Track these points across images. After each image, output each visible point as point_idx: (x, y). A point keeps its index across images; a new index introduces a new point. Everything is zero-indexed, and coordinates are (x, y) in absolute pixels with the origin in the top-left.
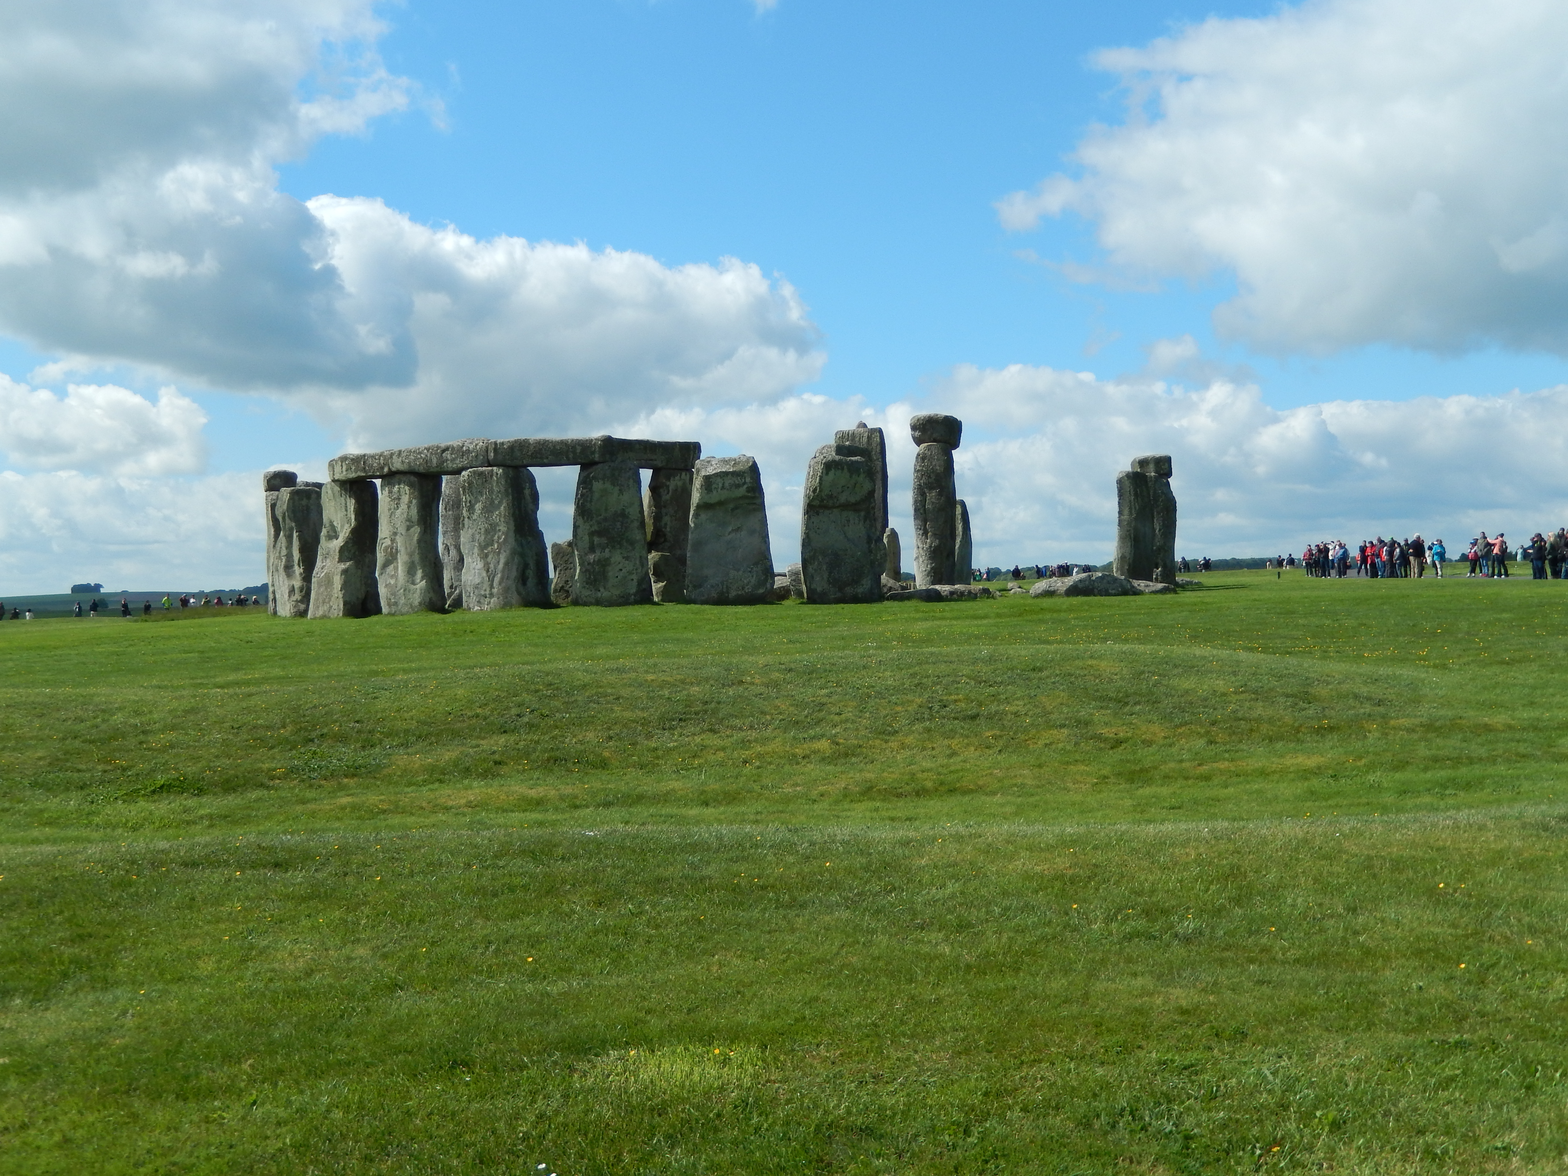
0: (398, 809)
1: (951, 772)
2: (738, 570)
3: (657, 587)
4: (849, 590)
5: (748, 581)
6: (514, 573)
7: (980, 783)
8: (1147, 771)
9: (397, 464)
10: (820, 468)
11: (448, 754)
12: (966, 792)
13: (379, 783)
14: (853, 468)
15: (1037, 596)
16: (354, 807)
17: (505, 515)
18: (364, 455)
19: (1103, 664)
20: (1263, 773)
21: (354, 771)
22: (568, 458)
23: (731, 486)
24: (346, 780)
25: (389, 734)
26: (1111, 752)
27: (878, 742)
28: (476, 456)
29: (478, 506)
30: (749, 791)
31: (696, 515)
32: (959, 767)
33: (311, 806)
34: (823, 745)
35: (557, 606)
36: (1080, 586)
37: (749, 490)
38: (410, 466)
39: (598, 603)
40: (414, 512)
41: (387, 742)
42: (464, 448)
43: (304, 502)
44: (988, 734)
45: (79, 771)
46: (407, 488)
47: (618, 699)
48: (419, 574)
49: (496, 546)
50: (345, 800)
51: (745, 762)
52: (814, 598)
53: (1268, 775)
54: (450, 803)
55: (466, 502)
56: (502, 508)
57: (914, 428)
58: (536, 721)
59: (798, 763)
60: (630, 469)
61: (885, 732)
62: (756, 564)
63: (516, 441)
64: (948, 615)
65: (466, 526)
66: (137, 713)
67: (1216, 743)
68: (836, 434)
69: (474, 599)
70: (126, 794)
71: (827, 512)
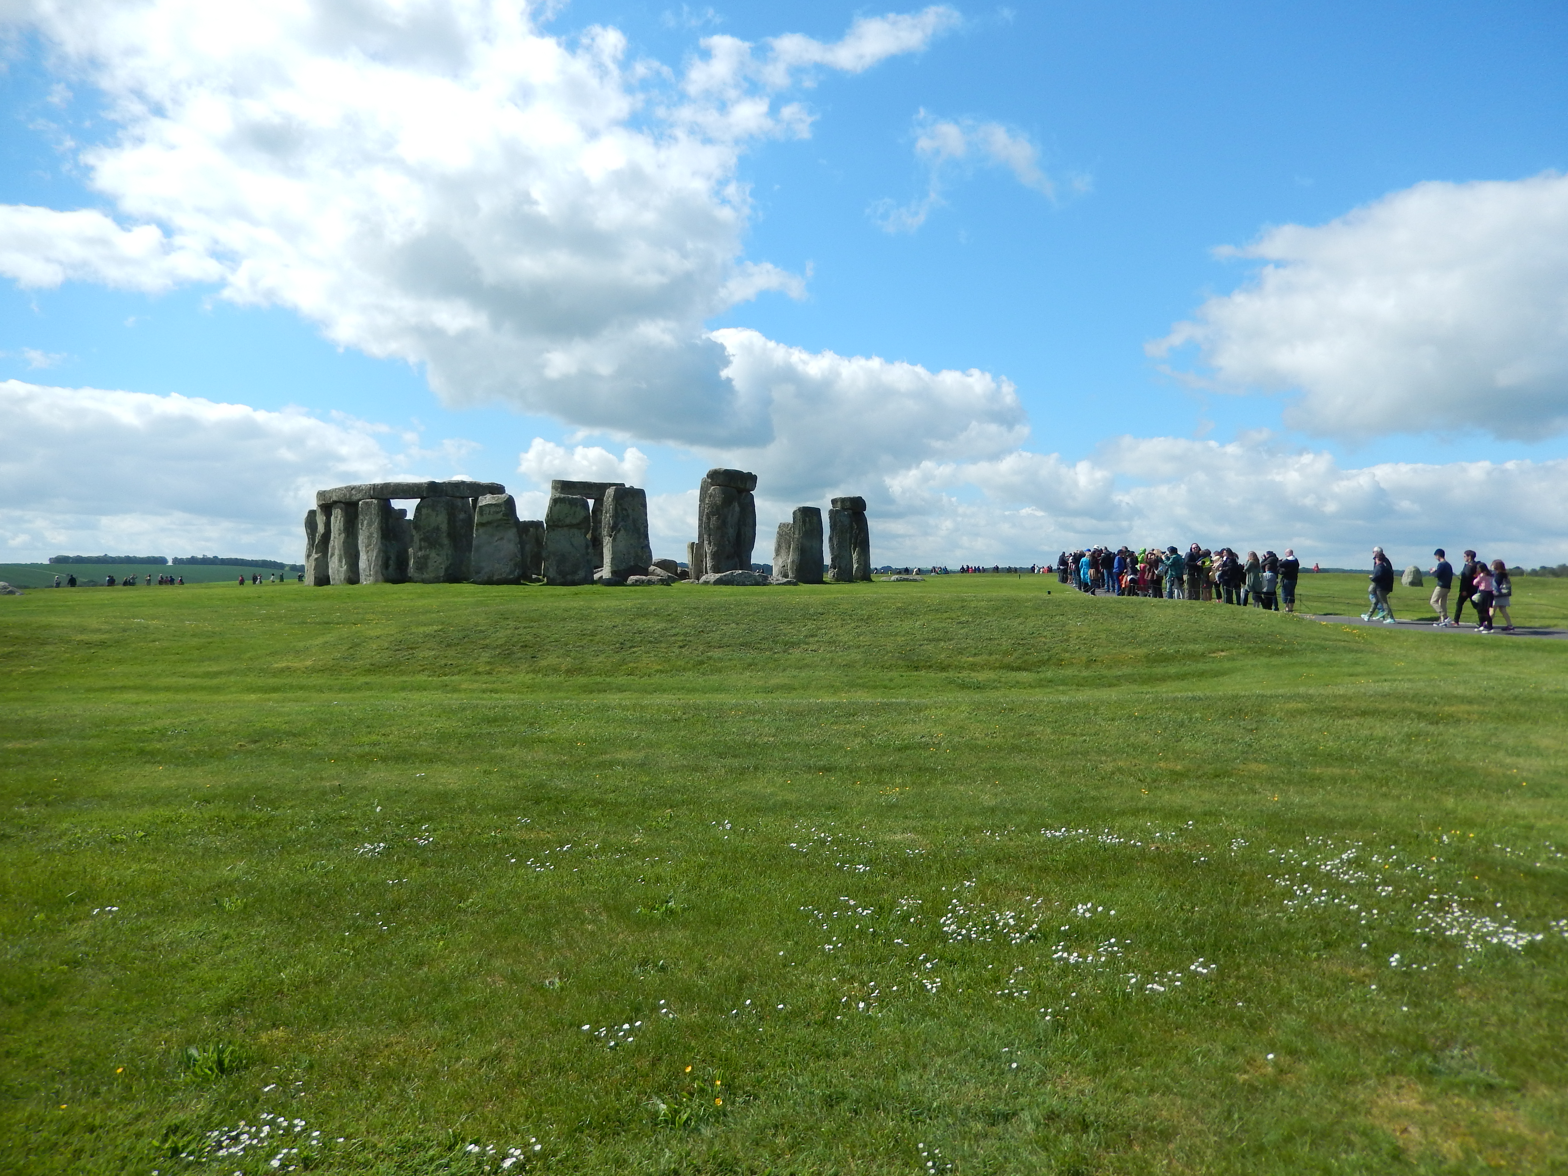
2: (500, 564)
4: (569, 577)
5: (504, 571)
9: (334, 497)
14: (573, 503)
17: (377, 528)
18: (328, 491)
22: (409, 494)
23: (494, 512)
28: (365, 492)
29: (365, 522)
31: (477, 530)
37: (504, 515)
38: (343, 498)
39: (424, 581)
40: (346, 525)
42: (361, 488)
46: (342, 512)
48: (344, 561)
49: (372, 546)
52: (548, 582)
55: (360, 519)
56: (376, 523)
60: (443, 502)
63: (386, 485)
65: (361, 534)
69: (364, 577)
71: (559, 529)
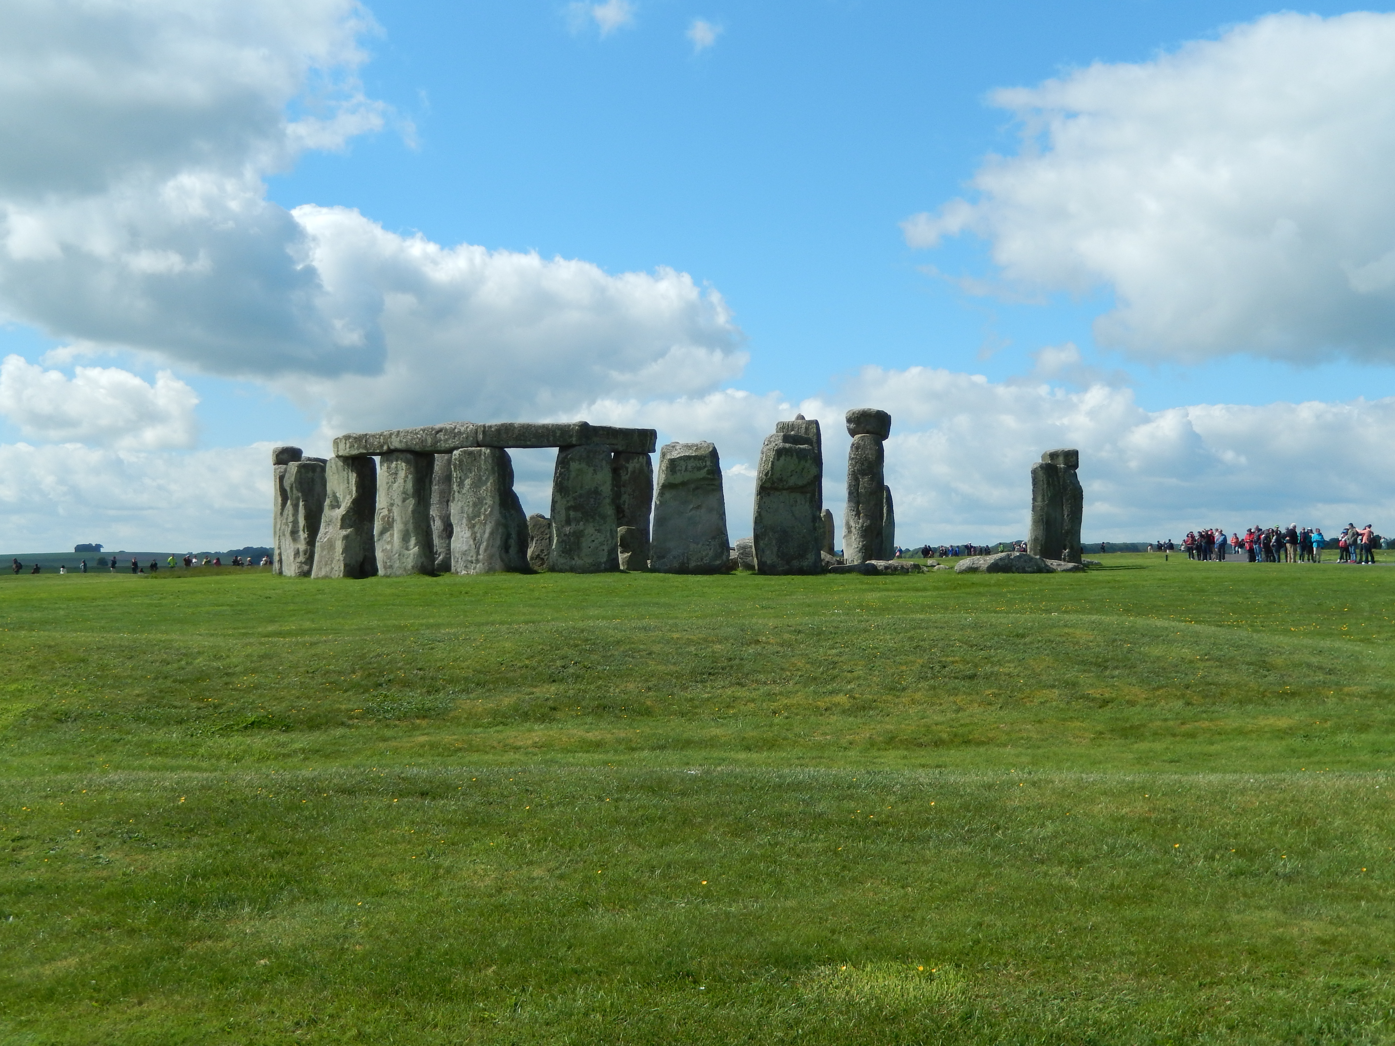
0: (471, 748)
1: (962, 725)
2: (698, 544)
3: (622, 557)
4: (795, 563)
5: (707, 554)
6: (498, 542)
7: (991, 735)
8: (1138, 727)
9: (396, 443)
10: (772, 454)
11: (507, 700)
12: (980, 743)
13: (448, 724)
14: (802, 455)
15: (962, 572)
16: (433, 746)
17: (491, 490)
18: (366, 435)
19: (1078, 632)
20: (1241, 732)
21: (424, 713)
22: (548, 440)
23: (693, 468)
24: (418, 721)
25: (451, 681)
26: (1100, 710)
27: (890, 698)
28: (467, 438)
29: (468, 482)
30: (785, 739)
31: (661, 494)
32: (968, 722)
33: (393, 744)
34: (841, 699)
35: (535, 572)
36: (1000, 563)
37: (709, 472)
38: (407, 445)
39: (572, 570)
40: (410, 485)
41: (450, 688)
42: (456, 431)
43: (310, 475)
44: (988, 692)
45: (176, 707)
46: (404, 464)
47: (650, 654)
48: (413, 541)
49: (482, 517)
50: (423, 739)
51: (774, 713)
52: (764, 570)
53: (1246, 733)
54: (519, 744)
55: (456, 478)
56: (489, 483)
57: (849, 420)
58: (582, 672)
59: (821, 715)
60: (604, 452)
61: (895, 689)
62: (714, 538)
63: (503, 425)
64: (890, 587)
65: (456, 500)
66: (217, 658)
67: (1193, 705)
68: (777, 425)
69: (461, 564)
70: (222, 729)
71: (777, 493)
